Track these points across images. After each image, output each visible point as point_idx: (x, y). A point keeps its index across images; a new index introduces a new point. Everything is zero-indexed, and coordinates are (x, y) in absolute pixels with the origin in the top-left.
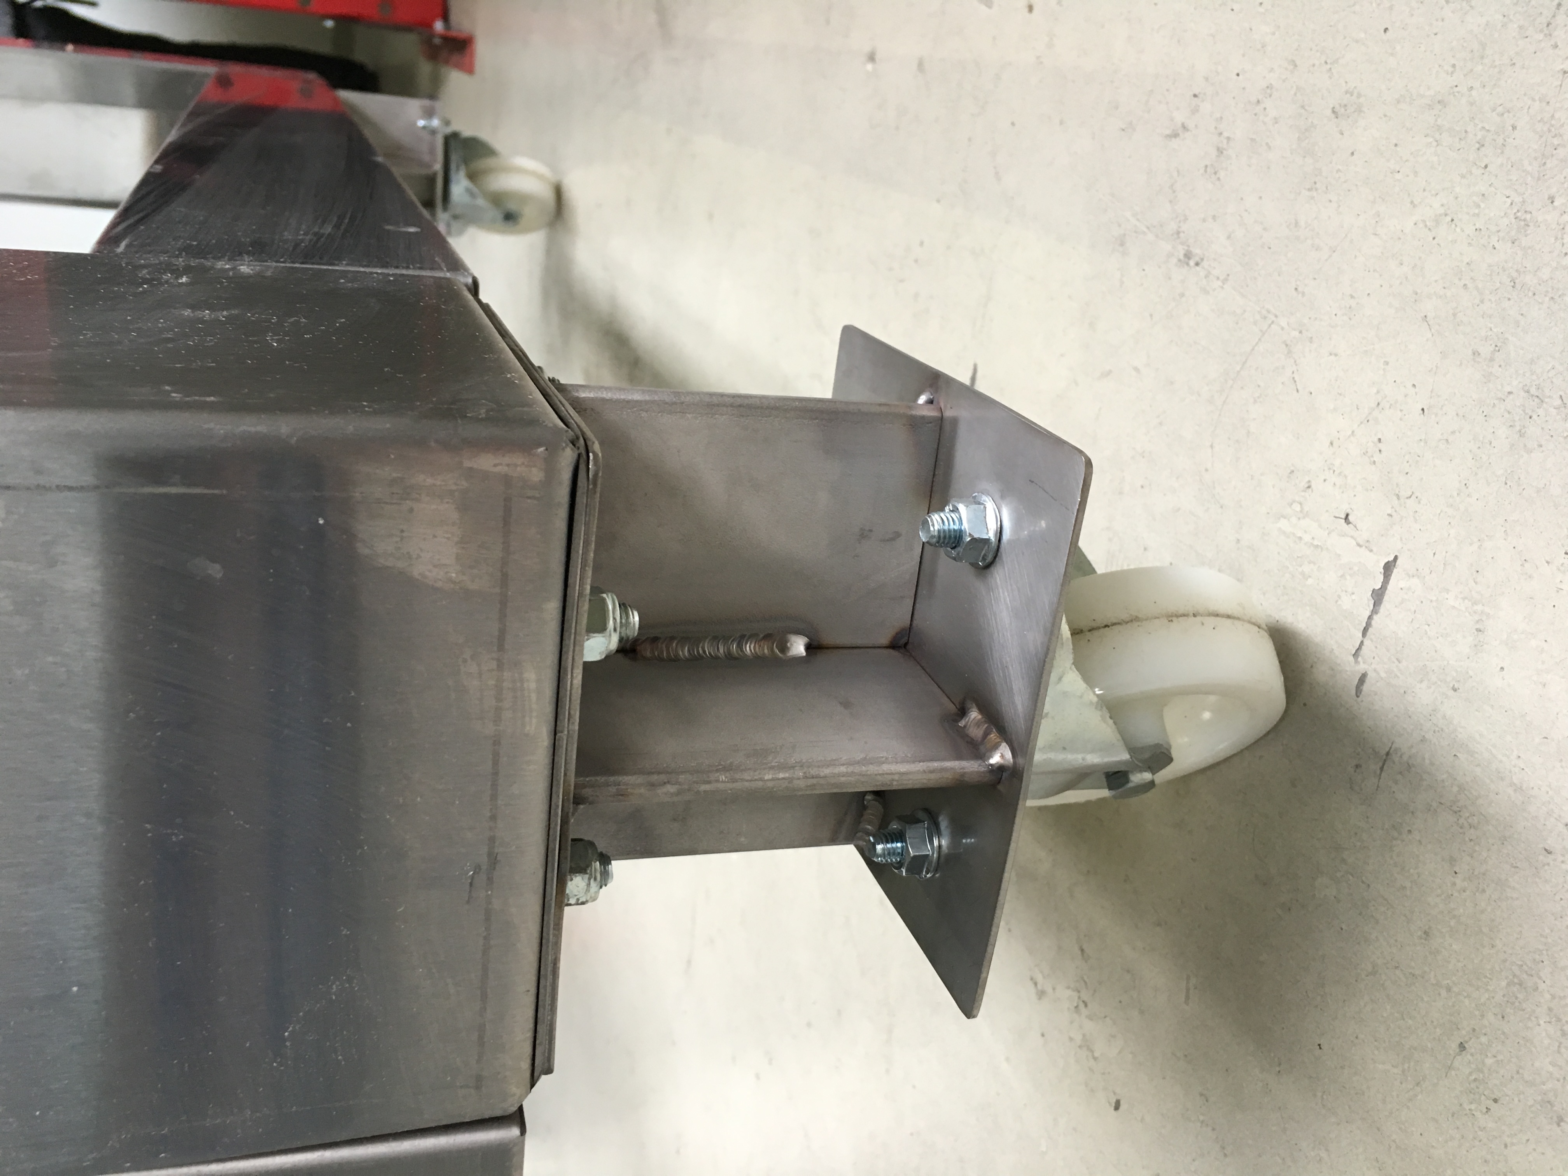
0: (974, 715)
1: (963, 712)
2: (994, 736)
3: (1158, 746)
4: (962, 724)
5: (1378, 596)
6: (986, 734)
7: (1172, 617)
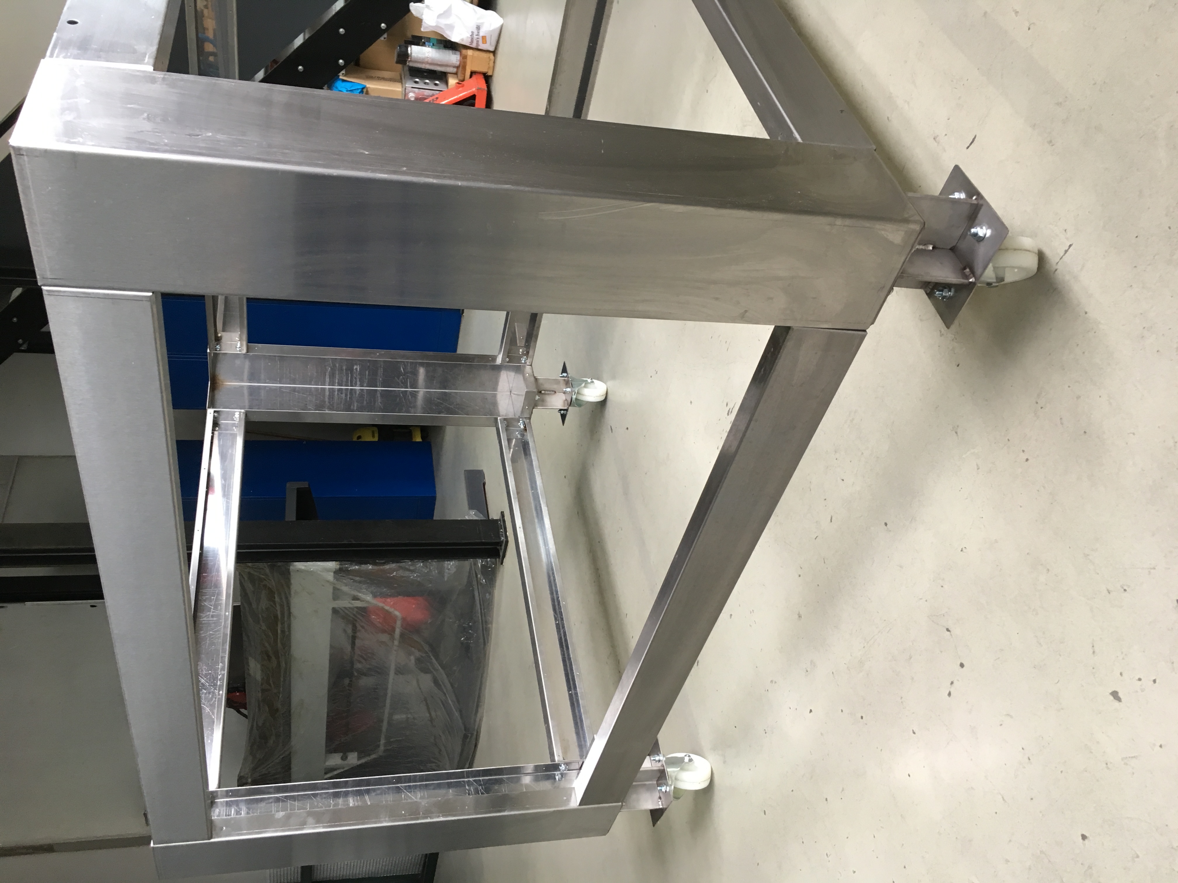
0: (968, 270)
1: (965, 268)
2: (972, 275)
3: (1002, 278)
4: (965, 271)
5: (1066, 251)
6: (970, 274)
7: (1015, 250)
